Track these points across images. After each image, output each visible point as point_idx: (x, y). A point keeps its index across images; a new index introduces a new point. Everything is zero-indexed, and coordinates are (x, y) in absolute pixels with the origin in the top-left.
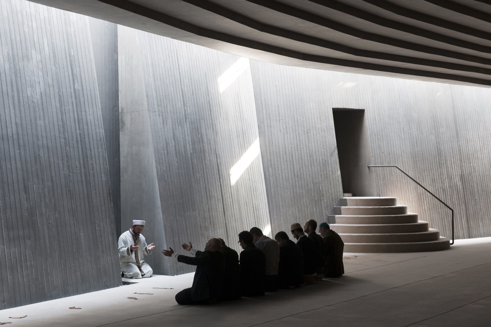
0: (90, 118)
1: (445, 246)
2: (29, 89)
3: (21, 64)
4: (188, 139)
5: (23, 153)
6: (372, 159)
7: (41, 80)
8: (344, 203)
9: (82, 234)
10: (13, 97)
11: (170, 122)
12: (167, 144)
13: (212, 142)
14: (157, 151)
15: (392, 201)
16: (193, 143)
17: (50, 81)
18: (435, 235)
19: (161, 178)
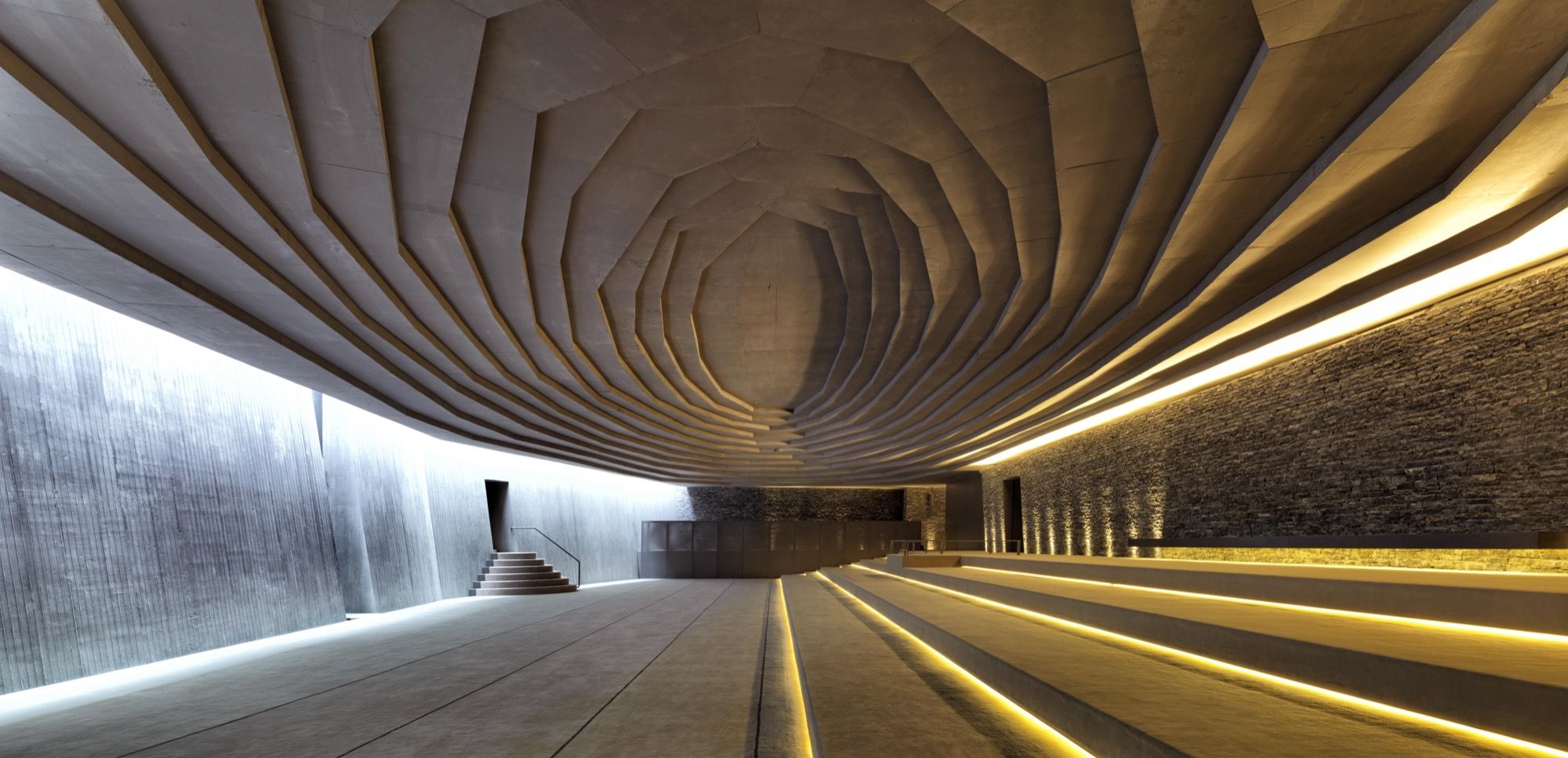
0: (318, 480)
1: (573, 589)
2: (276, 454)
3: (270, 431)
4: (383, 500)
5: (275, 508)
6: (515, 522)
7: (284, 445)
8: (496, 557)
9: (318, 578)
10: (266, 460)
11: (370, 485)
12: (369, 504)
13: (399, 504)
14: (363, 509)
15: (533, 556)
16: (387, 505)
17: (290, 447)
18: (566, 581)
19: (368, 533)
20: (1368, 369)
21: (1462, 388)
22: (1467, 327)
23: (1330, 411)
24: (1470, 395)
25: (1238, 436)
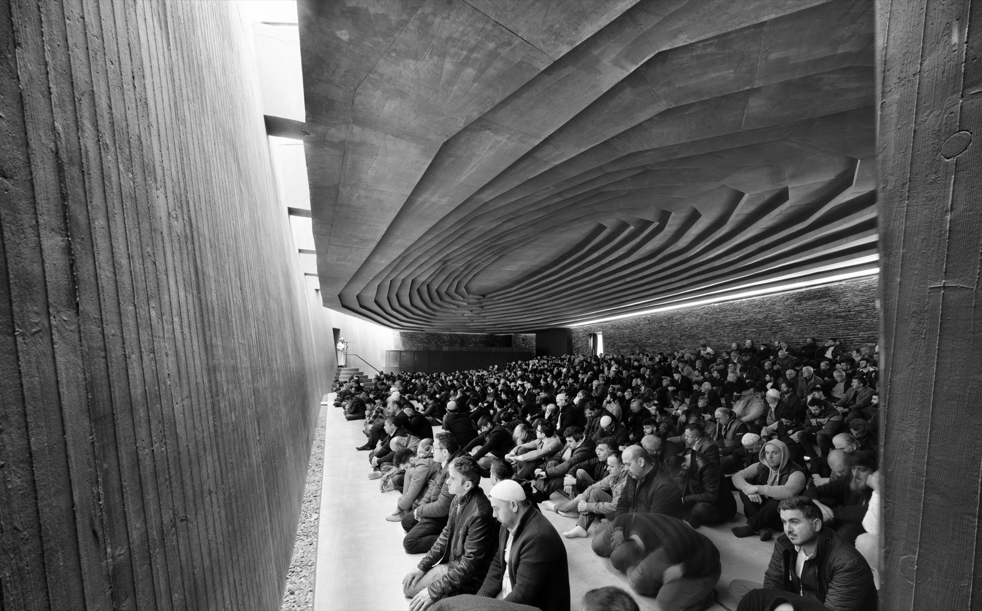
15: (358, 370)
20: (816, 301)
21: (860, 312)
22: (861, 291)
23: (797, 316)
24: (864, 315)
25: (747, 323)
